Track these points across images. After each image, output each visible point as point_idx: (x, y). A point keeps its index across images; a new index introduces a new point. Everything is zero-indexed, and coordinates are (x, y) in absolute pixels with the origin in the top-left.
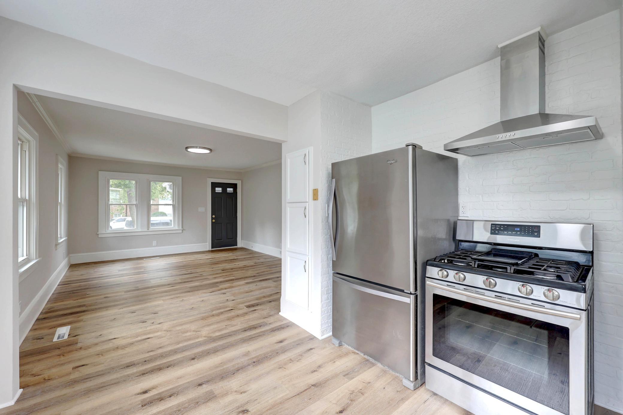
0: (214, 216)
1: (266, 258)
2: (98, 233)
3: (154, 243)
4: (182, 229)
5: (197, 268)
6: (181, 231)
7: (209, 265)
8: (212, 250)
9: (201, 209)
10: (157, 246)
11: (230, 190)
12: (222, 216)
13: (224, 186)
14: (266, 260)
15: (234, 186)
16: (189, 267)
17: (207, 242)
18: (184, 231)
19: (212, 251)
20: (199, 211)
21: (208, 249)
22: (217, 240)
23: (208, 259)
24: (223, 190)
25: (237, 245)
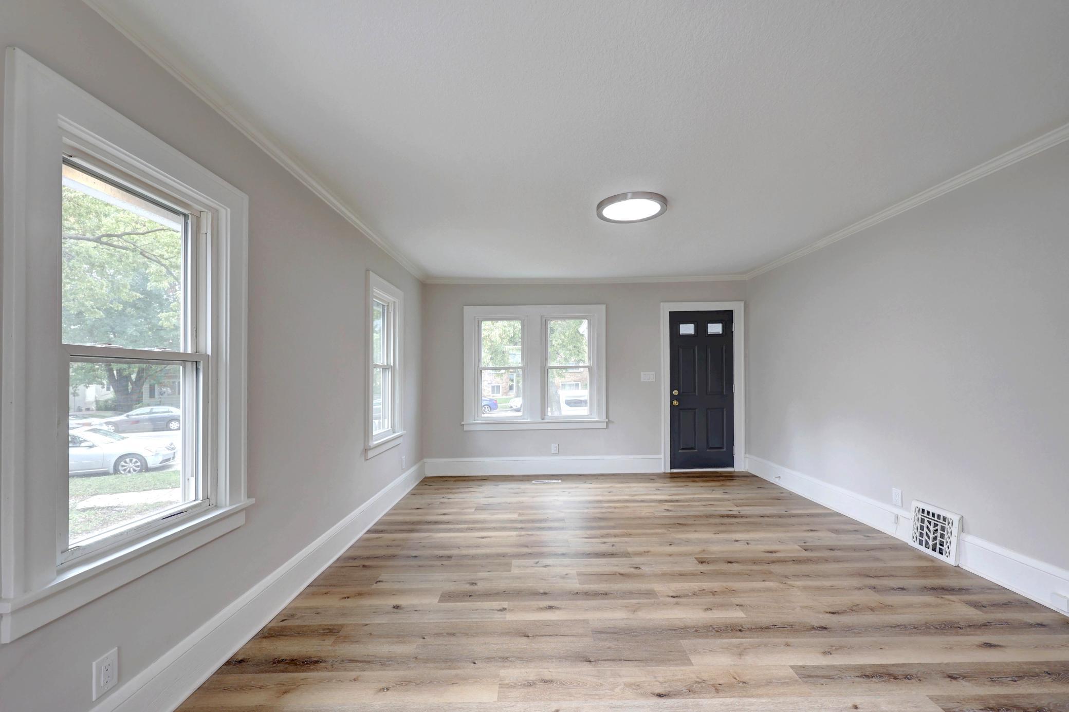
0: (675, 392)
1: (837, 527)
2: (462, 423)
3: (554, 447)
4: (607, 420)
5: (630, 535)
6: (604, 425)
7: (663, 525)
8: (672, 473)
9: (647, 376)
10: (558, 454)
11: (715, 328)
12: (695, 392)
13: (701, 319)
14: (843, 537)
15: (726, 318)
16: (611, 523)
17: (659, 453)
18: (610, 425)
19: (673, 476)
20: (642, 380)
21: (662, 470)
22: (683, 449)
23: (660, 501)
24: (696, 329)
25: (732, 466)
